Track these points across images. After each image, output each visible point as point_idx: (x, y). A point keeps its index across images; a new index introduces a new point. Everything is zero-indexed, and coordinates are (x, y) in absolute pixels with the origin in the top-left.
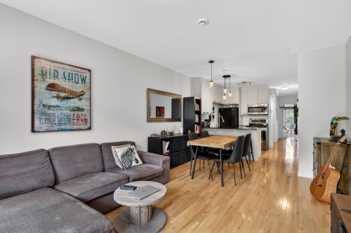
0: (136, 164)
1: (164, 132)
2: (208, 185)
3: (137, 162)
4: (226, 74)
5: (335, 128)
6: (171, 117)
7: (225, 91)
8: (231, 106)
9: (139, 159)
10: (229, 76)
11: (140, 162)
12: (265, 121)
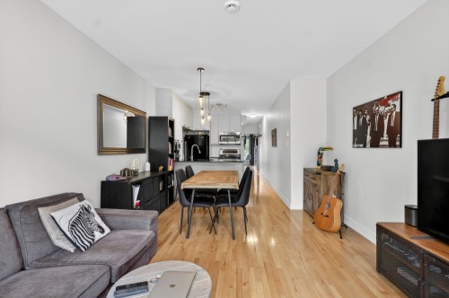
0: (102, 235)
1: (125, 172)
2: (215, 242)
3: (103, 231)
4: (203, 90)
5: (321, 158)
6: (125, 146)
7: (202, 112)
8: (200, 133)
9: (104, 226)
10: (208, 94)
11: (107, 230)
12: (236, 152)
